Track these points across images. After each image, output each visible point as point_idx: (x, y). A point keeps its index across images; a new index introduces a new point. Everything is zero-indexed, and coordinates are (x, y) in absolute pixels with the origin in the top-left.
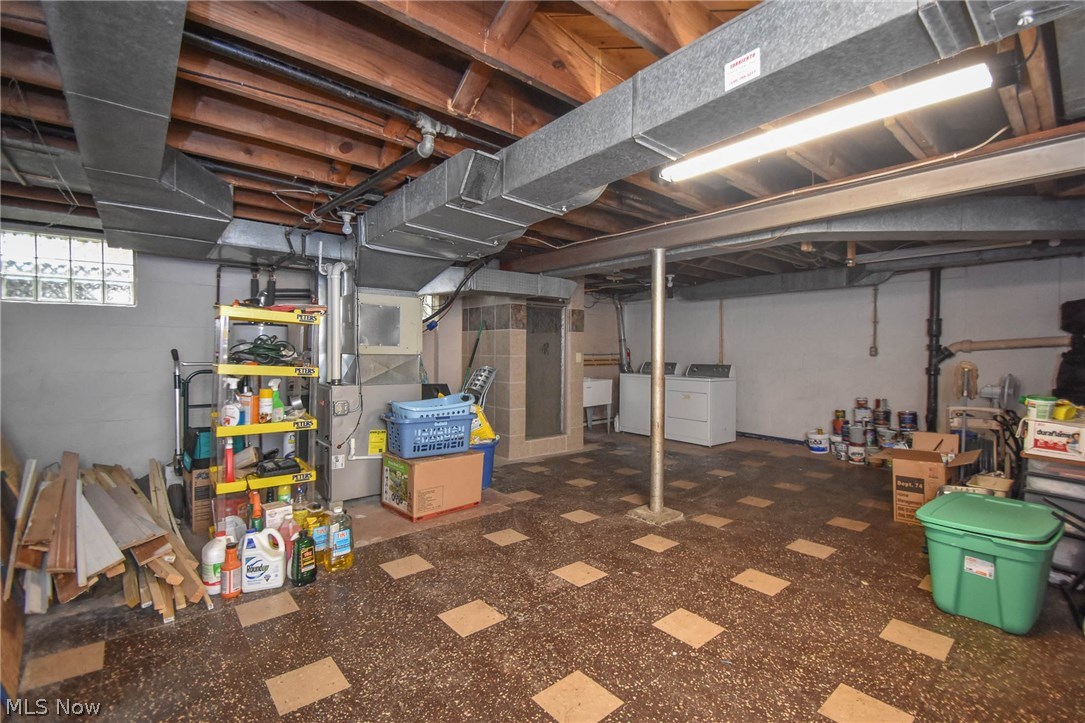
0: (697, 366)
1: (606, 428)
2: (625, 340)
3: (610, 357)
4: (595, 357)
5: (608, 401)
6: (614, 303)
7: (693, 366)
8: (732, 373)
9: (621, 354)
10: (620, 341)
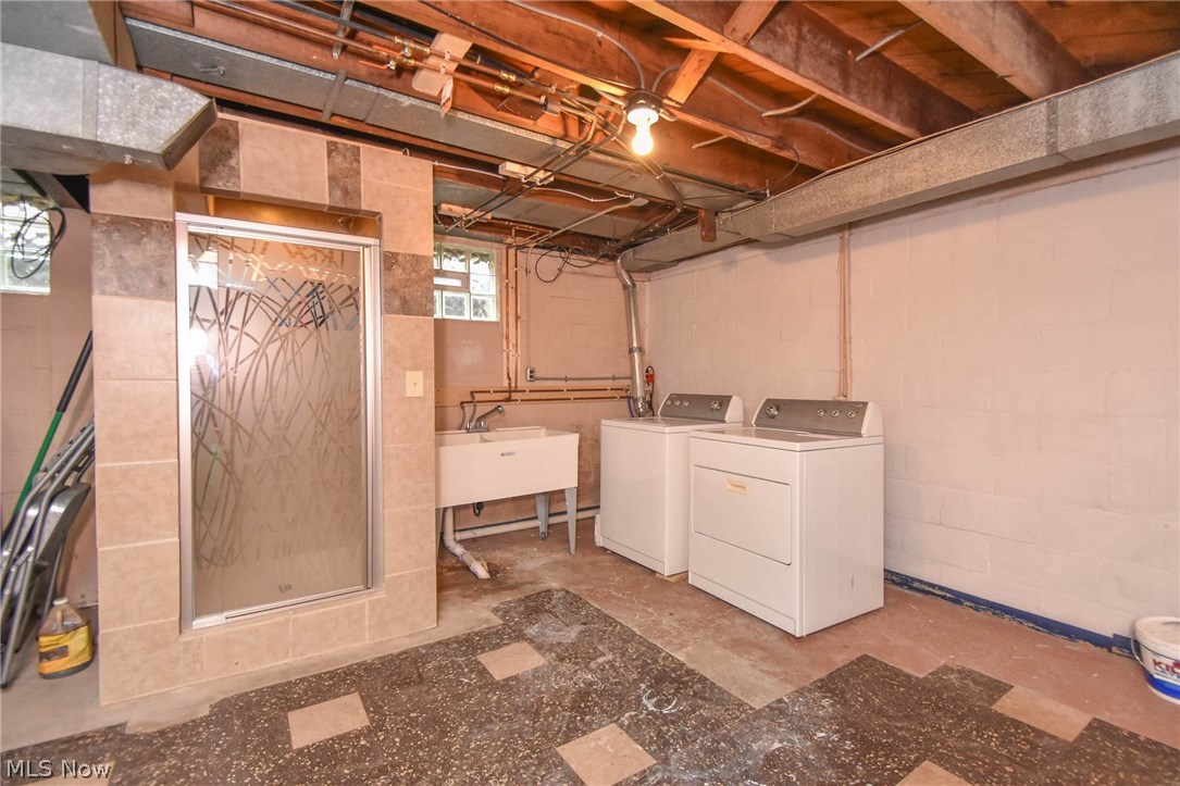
0: (778, 404)
1: (566, 532)
2: (640, 350)
3: (610, 384)
4: (570, 384)
5: (568, 479)
6: (619, 276)
7: (770, 403)
8: (870, 422)
9: (632, 378)
10: (631, 351)
